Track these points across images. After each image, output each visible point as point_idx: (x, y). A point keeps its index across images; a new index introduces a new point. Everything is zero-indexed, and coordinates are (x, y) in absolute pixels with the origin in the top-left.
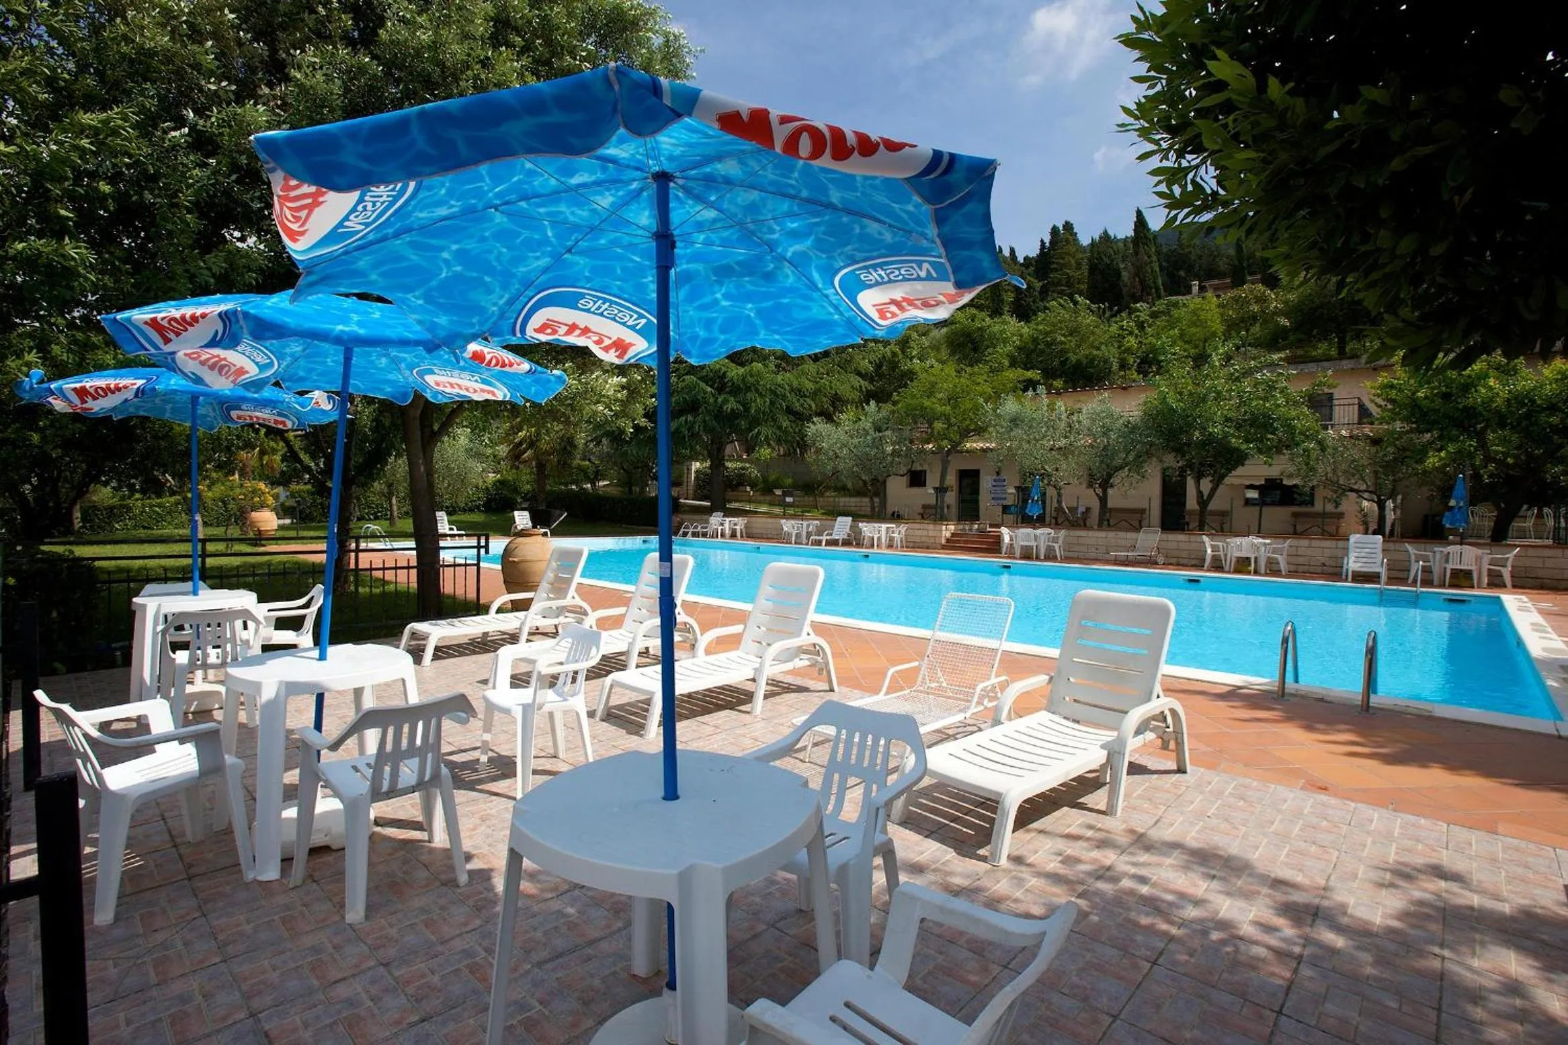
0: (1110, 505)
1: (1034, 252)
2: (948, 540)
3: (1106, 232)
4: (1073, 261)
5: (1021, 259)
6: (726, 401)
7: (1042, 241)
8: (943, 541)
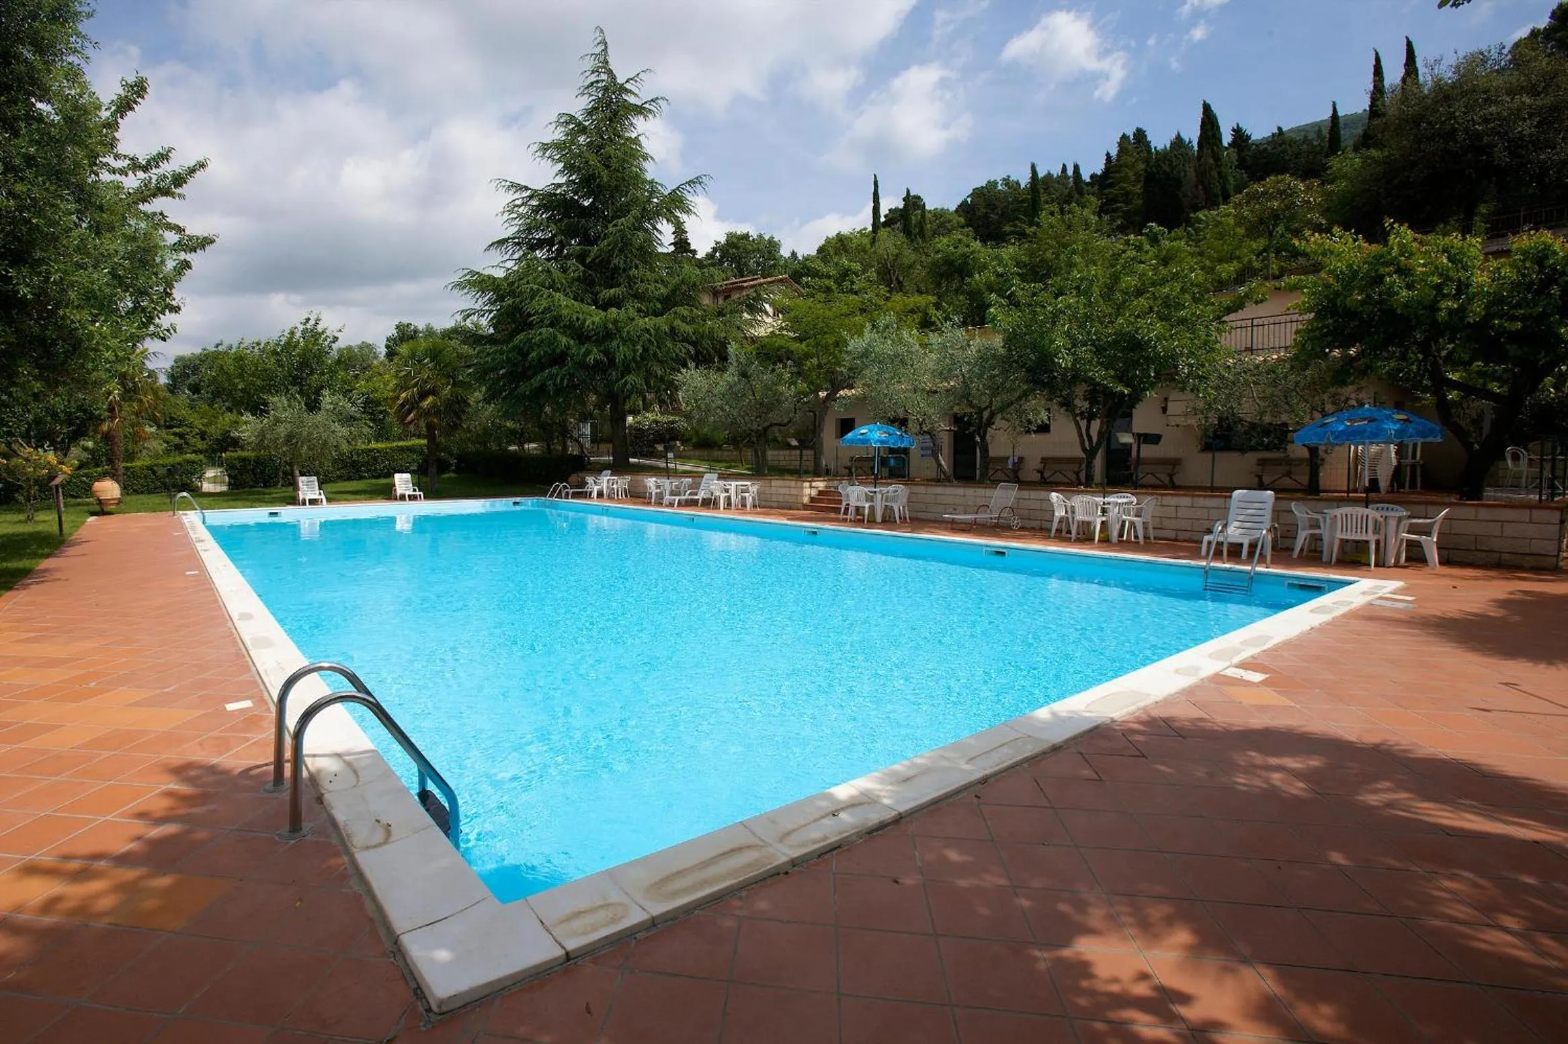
0: (991, 454)
1: (1098, 167)
2: (812, 499)
3: (1179, 137)
4: (1131, 174)
5: (1086, 177)
6: (588, 352)
7: (1108, 154)
8: (806, 500)
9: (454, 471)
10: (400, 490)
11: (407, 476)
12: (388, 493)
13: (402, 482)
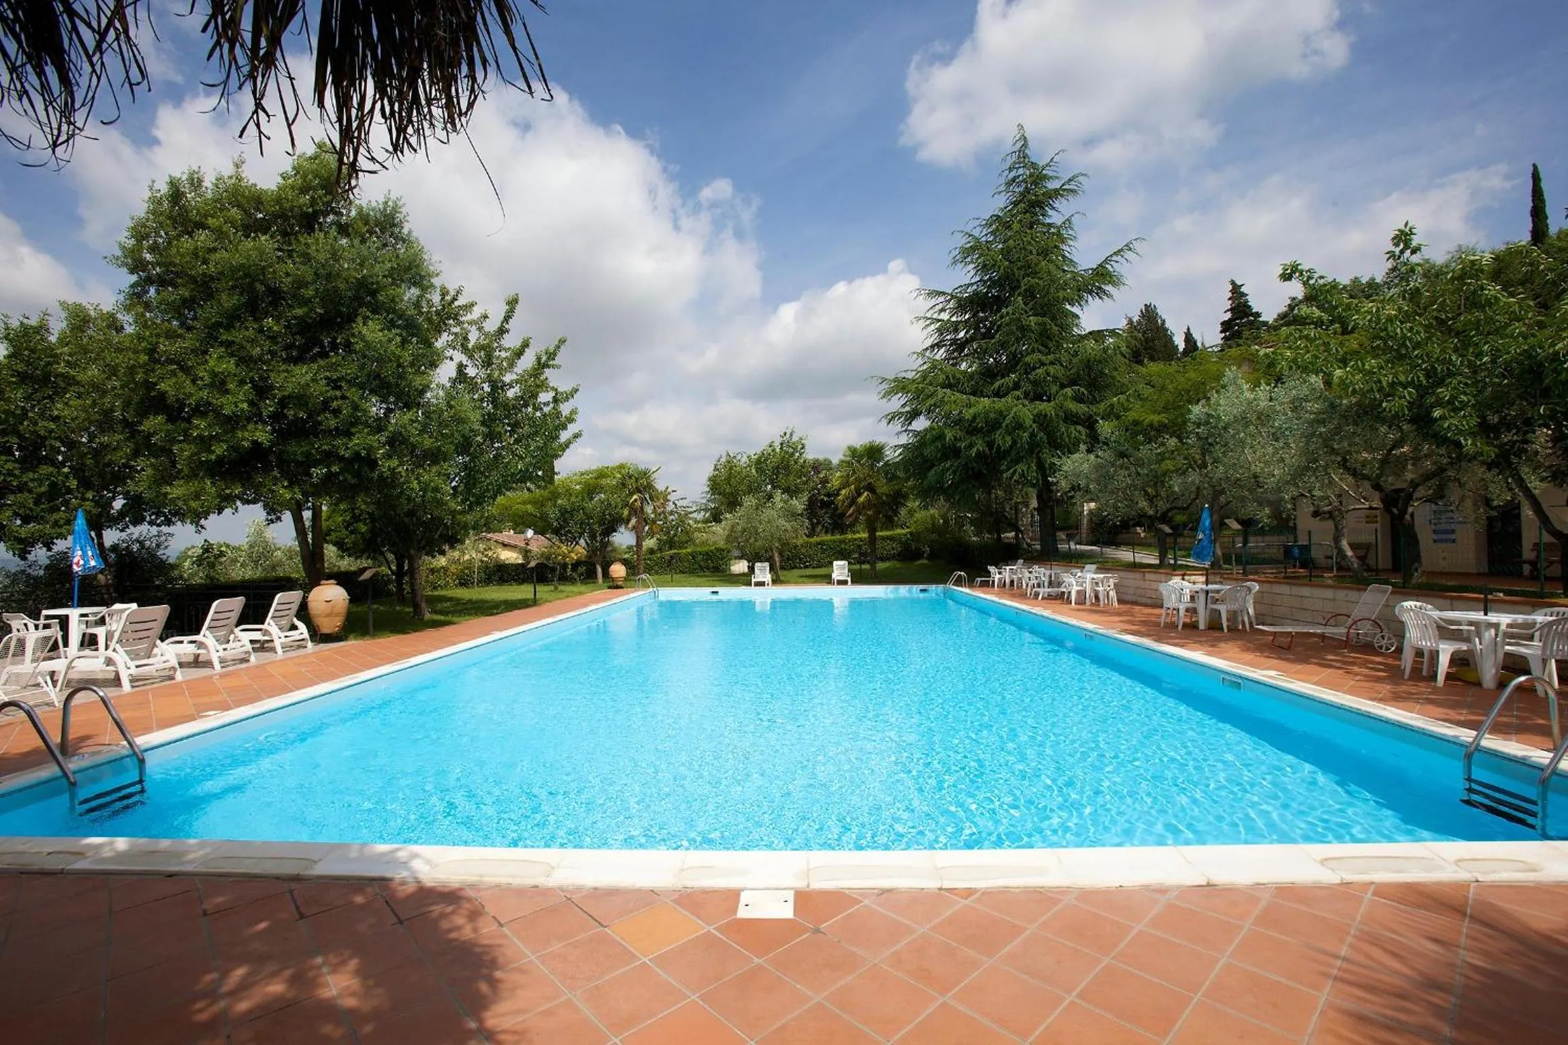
9: (927, 559)
10: (836, 576)
11: (844, 563)
12: (828, 579)
13: (840, 569)
